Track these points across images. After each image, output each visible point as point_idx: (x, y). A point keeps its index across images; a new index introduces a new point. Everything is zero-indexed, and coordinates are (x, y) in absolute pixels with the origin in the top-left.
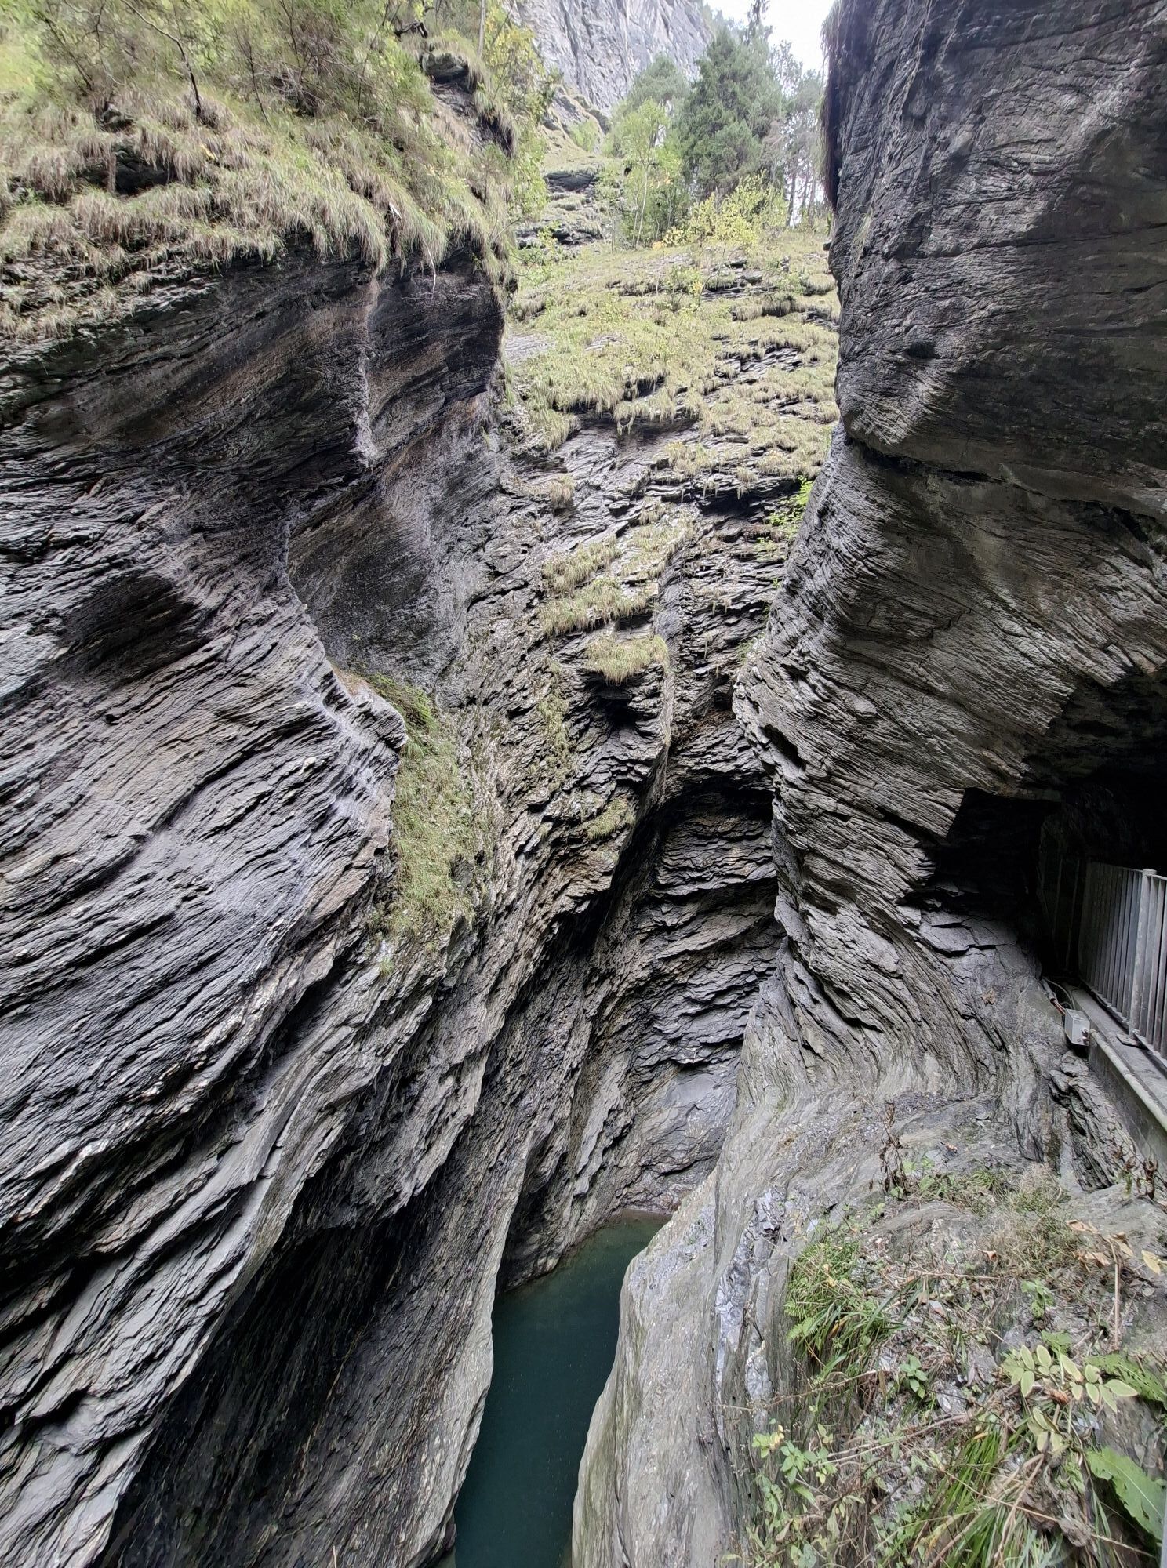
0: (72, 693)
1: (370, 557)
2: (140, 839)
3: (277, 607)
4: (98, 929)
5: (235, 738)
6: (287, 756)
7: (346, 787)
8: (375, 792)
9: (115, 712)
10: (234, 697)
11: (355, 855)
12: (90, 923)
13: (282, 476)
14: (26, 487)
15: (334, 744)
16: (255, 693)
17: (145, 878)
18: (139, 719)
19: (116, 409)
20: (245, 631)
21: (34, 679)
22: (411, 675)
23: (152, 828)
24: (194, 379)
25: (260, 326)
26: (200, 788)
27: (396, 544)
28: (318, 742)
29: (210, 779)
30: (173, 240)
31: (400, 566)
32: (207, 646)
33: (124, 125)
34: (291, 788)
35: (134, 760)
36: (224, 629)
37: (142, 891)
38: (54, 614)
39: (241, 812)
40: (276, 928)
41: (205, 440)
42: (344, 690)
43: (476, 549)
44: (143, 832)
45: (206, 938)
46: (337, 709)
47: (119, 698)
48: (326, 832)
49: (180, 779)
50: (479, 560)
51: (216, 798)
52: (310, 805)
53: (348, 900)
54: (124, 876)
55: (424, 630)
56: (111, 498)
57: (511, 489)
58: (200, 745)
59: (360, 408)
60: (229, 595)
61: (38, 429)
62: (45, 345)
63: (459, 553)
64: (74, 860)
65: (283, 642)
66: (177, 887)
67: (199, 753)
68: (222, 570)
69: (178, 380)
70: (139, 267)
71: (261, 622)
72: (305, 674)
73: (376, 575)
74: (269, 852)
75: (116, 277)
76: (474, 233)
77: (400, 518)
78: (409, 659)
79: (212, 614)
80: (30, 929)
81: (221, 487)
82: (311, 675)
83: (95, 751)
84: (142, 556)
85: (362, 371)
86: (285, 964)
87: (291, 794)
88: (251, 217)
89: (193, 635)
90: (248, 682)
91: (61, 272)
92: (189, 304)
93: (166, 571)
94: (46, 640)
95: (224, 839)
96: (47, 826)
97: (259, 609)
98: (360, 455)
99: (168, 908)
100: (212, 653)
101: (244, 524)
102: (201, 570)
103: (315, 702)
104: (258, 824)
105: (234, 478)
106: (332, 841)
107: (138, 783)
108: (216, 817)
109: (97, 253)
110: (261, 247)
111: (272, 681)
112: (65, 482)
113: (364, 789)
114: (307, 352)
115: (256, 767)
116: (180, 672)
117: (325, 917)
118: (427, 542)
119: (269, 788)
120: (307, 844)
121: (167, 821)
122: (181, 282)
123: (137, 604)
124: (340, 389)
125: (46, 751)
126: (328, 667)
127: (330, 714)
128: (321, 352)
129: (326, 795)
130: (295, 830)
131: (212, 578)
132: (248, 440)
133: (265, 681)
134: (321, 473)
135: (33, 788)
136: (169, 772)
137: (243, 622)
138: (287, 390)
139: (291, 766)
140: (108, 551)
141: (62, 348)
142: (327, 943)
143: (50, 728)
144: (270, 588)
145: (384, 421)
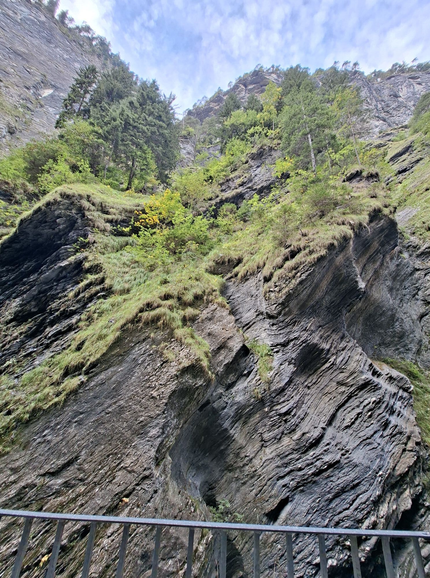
0: (299, 380)
1: (370, 315)
2: (324, 429)
3: (346, 344)
4: (318, 462)
5: (344, 391)
6: (364, 398)
7: (392, 412)
8: (406, 412)
9: (309, 385)
10: (341, 377)
11: (406, 444)
12: (315, 459)
13: (338, 304)
14: (283, 328)
15: (381, 391)
16: (347, 375)
17: (328, 444)
18: (316, 386)
19: (298, 304)
20: (339, 354)
21: (291, 377)
22: (402, 356)
23: (326, 425)
24: (312, 289)
25: (325, 269)
26: (337, 410)
27: (379, 307)
28: (374, 391)
29: (340, 407)
30: (304, 263)
31: (383, 314)
32: (330, 361)
33: (290, 246)
34: (369, 411)
35: (317, 400)
36: (333, 354)
37: (328, 449)
38: (292, 359)
39: (353, 420)
40: (380, 476)
41: (317, 302)
42: (378, 369)
43: (414, 296)
44: (324, 427)
45: (353, 473)
46: (377, 377)
47: (310, 380)
48: (388, 431)
49: (331, 407)
50: (417, 300)
51: (343, 414)
52: (378, 418)
53: (410, 467)
54: (322, 442)
55: (402, 336)
56: (300, 326)
57: (421, 267)
58: (334, 394)
59: (357, 276)
60: (332, 343)
61: (285, 315)
62: (284, 297)
63: (406, 300)
64: (308, 435)
65: (352, 355)
66: (339, 449)
67: (334, 397)
68: (328, 336)
69: (309, 292)
70: (298, 272)
71: (343, 350)
72: (362, 365)
73: (374, 320)
74: (367, 438)
75: (294, 277)
76: (376, 208)
77: (377, 298)
78: (398, 349)
79: (329, 350)
80: (300, 458)
81: (323, 313)
82: (364, 365)
83: (307, 398)
84: (309, 338)
85: (354, 265)
86: (388, 495)
87: (370, 413)
88: (318, 249)
89: (325, 358)
90: (344, 371)
91: (284, 281)
92: (309, 275)
93: (315, 341)
94: (292, 366)
95: (350, 431)
96: (300, 423)
97: (341, 345)
98: (361, 288)
99: (338, 457)
100: (331, 363)
101: (331, 321)
102: (323, 338)
103: (368, 375)
104: (360, 426)
105: (326, 309)
106: (392, 436)
107: (319, 409)
108: (345, 422)
109: (290, 274)
110: (323, 254)
111: (352, 370)
112: (290, 325)
113: (400, 412)
114: (338, 268)
115: (353, 402)
116: (324, 370)
117: (400, 475)
118: (391, 302)
119: (361, 411)
120: (382, 436)
121: (330, 423)
122: (307, 271)
123: (310, 352)
124: (349, 273)
125: (296, 398)
126: (370, 361)
127: (375, 379)
128: (341, 267)
129: (384, 414)
130: (375, 429)
131: (326, 339)
132: (328, 298)
133: (349, 370)
134: (350, 298)
135: (295, 410)
136: (327, 404)
137: (338, 351)
138: (335, 281)
139: (366, 402)
140: (302, 339)
141: (287, 296)
142: (405, 489)
143: (296, 391)
144: (342, 338)
145: (364, 273)
